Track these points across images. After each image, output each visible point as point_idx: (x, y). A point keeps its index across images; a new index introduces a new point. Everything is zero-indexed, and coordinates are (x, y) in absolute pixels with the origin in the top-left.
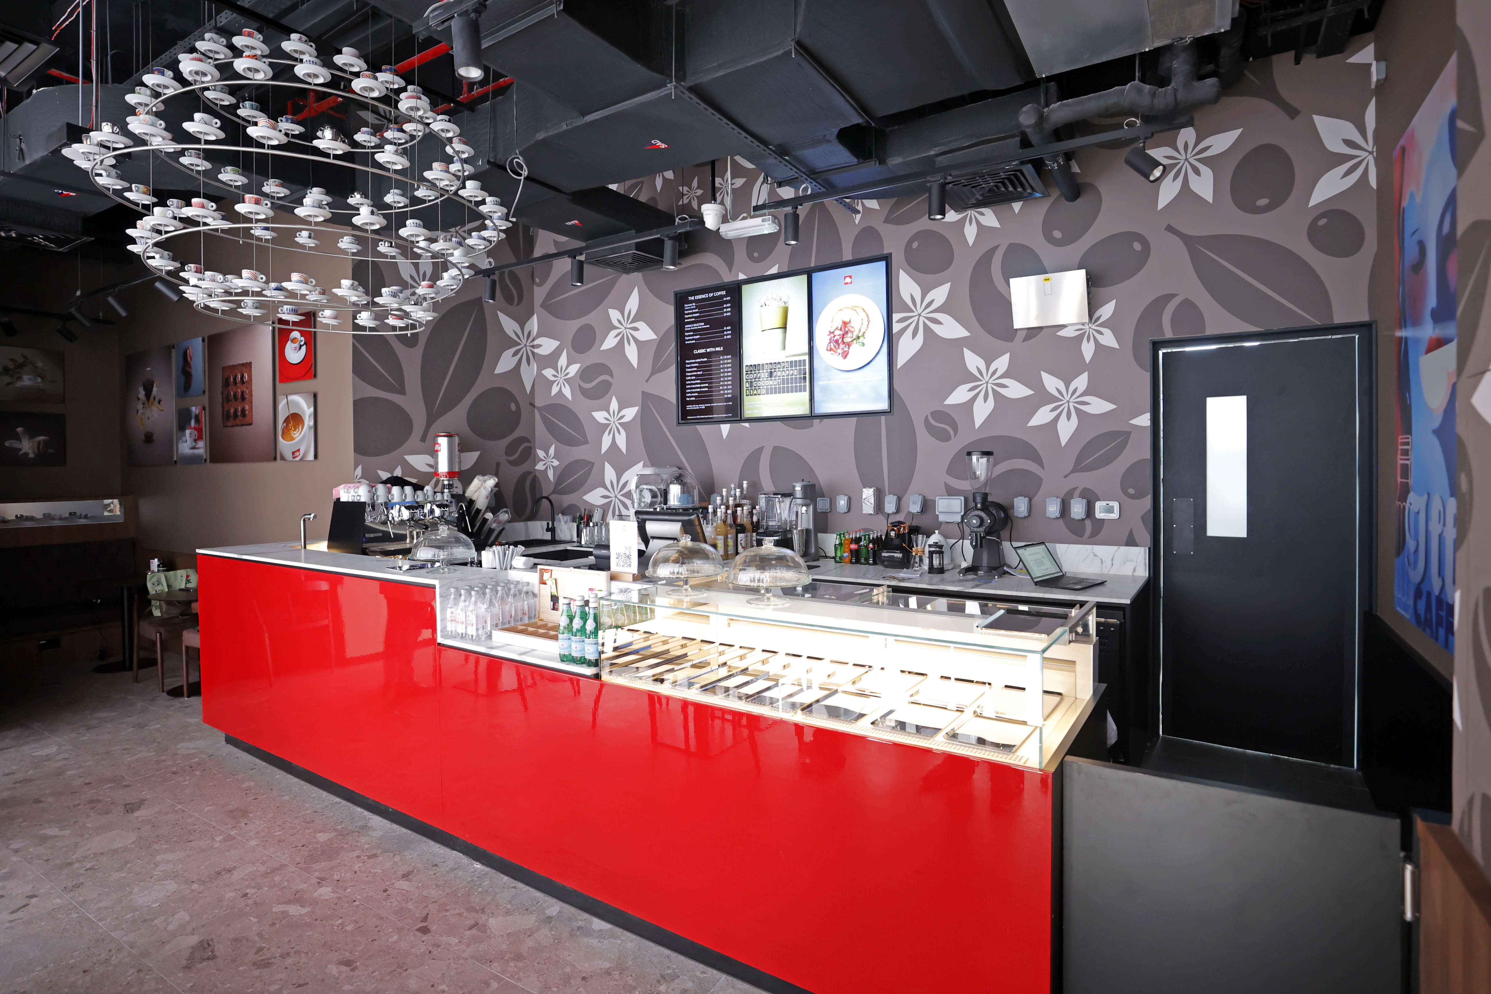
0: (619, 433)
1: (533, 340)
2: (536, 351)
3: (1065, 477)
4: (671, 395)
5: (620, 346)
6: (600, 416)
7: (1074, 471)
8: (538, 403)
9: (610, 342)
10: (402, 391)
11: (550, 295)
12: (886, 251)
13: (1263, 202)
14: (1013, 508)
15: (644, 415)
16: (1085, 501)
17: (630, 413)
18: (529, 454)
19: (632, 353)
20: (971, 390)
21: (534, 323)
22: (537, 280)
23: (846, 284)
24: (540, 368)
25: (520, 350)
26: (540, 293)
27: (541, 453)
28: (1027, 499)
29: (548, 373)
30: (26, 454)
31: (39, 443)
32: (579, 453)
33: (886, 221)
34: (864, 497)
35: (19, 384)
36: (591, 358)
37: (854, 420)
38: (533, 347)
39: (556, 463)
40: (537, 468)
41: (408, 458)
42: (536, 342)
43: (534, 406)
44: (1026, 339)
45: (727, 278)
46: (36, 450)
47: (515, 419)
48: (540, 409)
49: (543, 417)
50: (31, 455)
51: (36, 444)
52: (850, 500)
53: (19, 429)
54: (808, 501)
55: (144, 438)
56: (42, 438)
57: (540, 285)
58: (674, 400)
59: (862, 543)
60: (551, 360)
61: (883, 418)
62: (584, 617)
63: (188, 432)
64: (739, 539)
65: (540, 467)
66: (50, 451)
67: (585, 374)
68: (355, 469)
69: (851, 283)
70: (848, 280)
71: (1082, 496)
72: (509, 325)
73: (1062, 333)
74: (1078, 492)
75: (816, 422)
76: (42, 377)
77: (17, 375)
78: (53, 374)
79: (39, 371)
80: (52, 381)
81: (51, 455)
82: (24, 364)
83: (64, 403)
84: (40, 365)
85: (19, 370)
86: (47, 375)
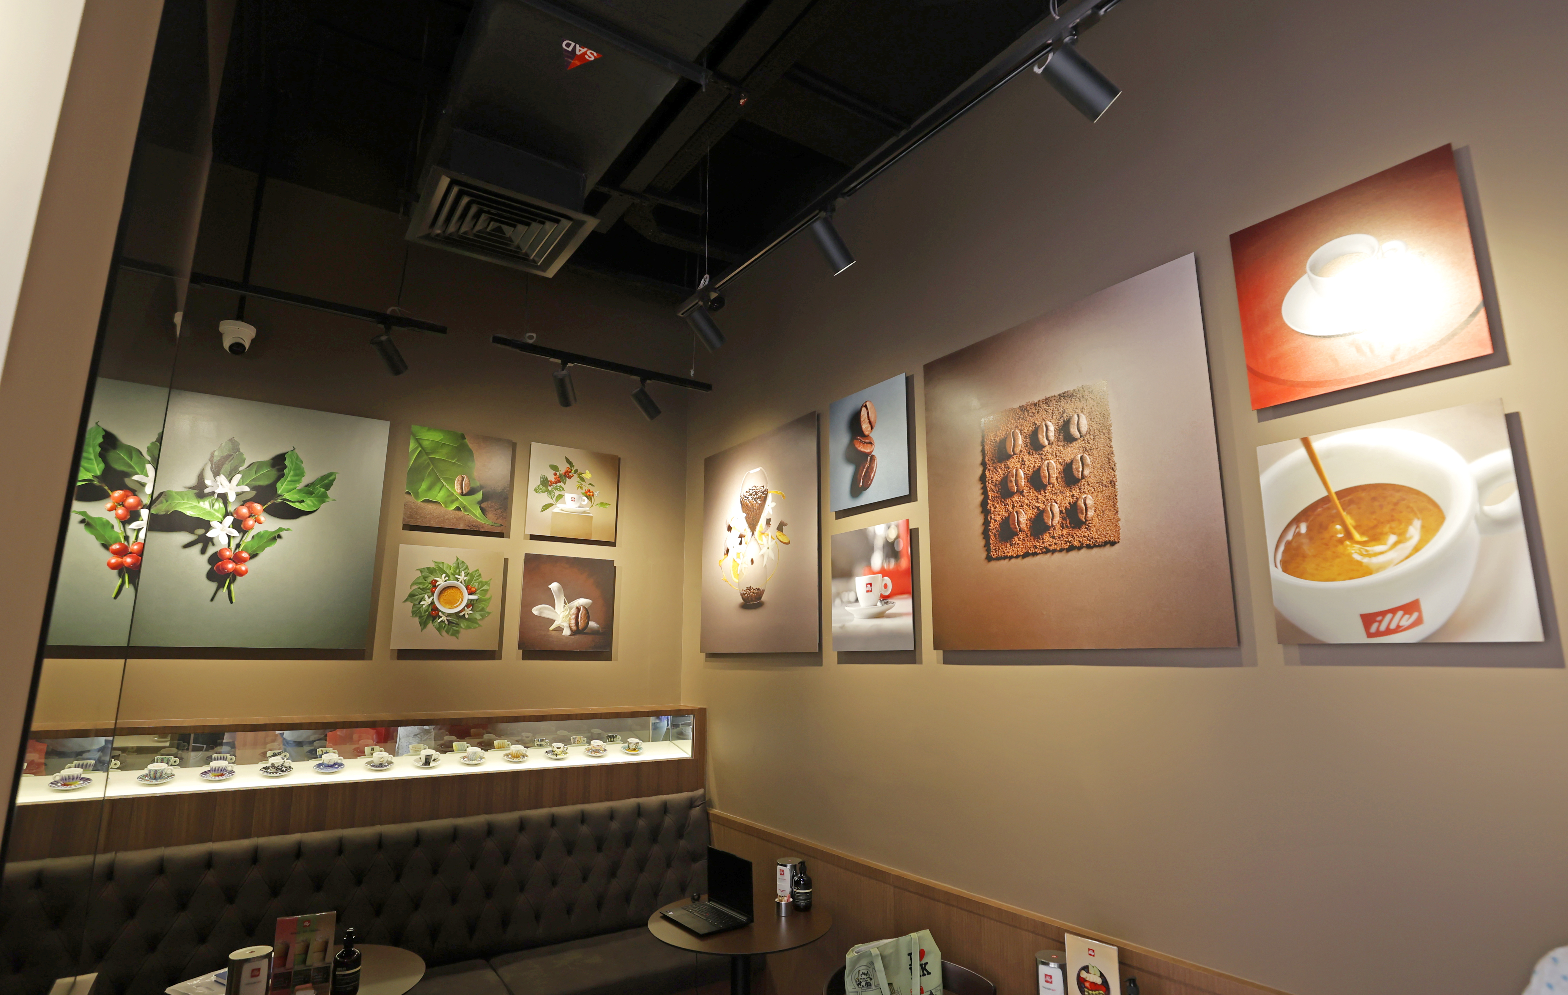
30: (560, 629)
31: (578, 609)
35: (558, 508)
46: (573, 622)
50: (567, 632)
51: (574, 611)
53: (554, 586)
55: (740, 600)
56: (582, 601)
63: (860, 582)
66: (592, 624)
76: (589, 495)
77: (557, 493)
78: (604, 492)
79: (586, 487)
80: (602, 504)
81: (594, 632)
82: (567, 475)
83: (613, 544)
84: (588, 475)
85: (561, 484)
86: (596, 493)
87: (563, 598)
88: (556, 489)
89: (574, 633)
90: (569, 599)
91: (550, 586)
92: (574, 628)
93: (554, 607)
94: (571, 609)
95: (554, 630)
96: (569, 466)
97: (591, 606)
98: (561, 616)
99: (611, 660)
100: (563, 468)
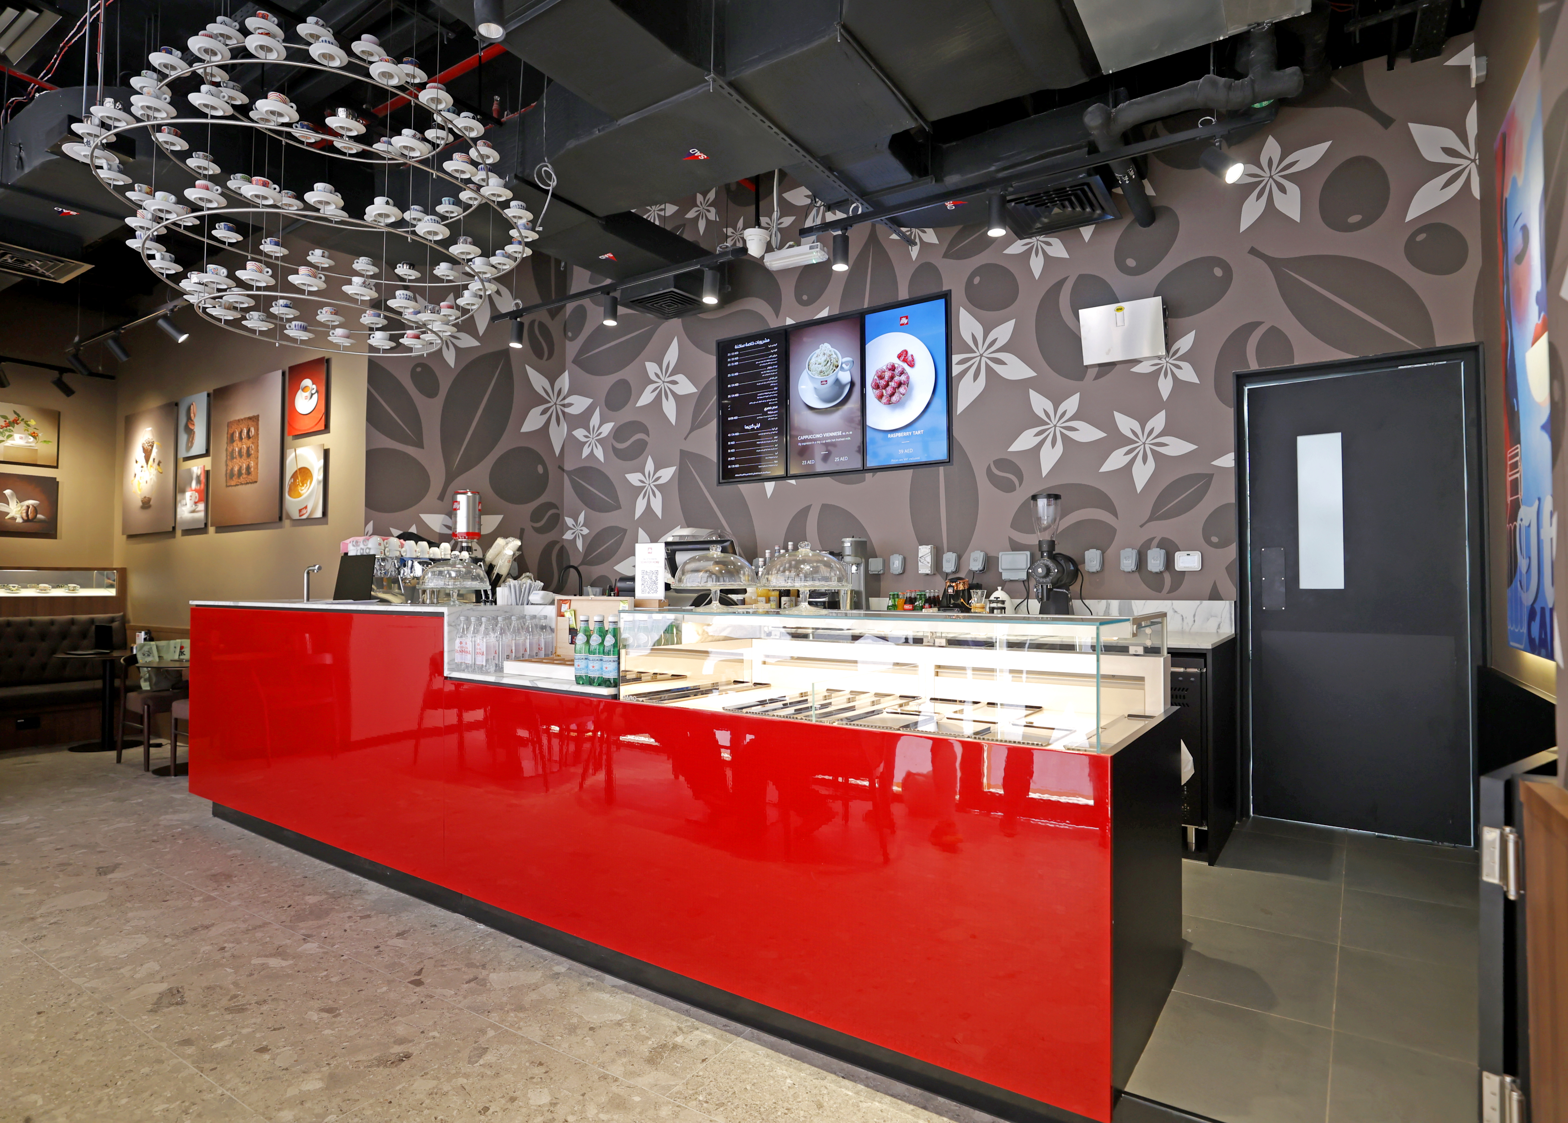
0: (655, 496)
1: (564, 399)
2: (566, 410)
3: (1141, 526)
4: (712, 453)
5: (657, 401)
6: (634, 478)
7: (1150, 519)
8: (568, 467)
9: (646, 398)
10: (419, 444)
11: (583, 350)
12: (945, 288)
13: (1355, 219)
14: (1084, 563)
15: (682, 476)
16: (1163, 552)
17: (667, 474)
18: (556, 522)
19: (670, 408)
20: (1037, 434)
21: (564, 381)
22: (570, 334)
23: (902, 325)
24: (571, 429)
25: (549, 408)
26: (572, 348)
27: (569, 521)
28: (1099, 552)
29: (579, 433)
30: (14, 519)
31: (28, 507)
32: (610, 519)
33: (945, 256)
34: (920, 555)
35: (9, 443)
36: (626, 415)
37: (910, 472)
38: (564, 406)
39: (586, 531)
40: (565, 537)
41: (423, 516)
42: (566, 401)
43: (563, 470)
44: (1097, 377)
45: (774, 323)
46: (24, 515)
47: (542, 483)
48: (569, 473)
49: (573, 482)
50: (19, 520)
51: (25, 507)
52: (905, 560)
53: (8, 492)
54: (858, 560)
55: (140, 504)
56: (31, 502)
57: (572, 339)
58: (714, 458)
59: (917, 603)
60: (583, 420)
61: (941, 469)
62: (603, 634)
63: (188, 494)
64: (783, 603)
65: (568, 536)
66: (40, 516)
67: (619, 434)
68: (366, 524)
69: (907, 324)
70: (904, 321)
71: (1160, 546)
72: (538, 381)
73: (1137, 369)
74: (1155, 542)
75: (869, 476)
76: (34, 436)
77: (7, 434)
78: (47, 434)
79: (31, 430)
80: (45, 441)
81: (41, 521)
82: (15, 422)
83: (57, 467)
84: (32, 422)
85: (11, 428)
86: (40, 435)
87: (15, 500)
88: (6, 430)
89: (25, 521)
90: (21, 500)
91: (5, 492)
92: (25, 518)
93: (8, 504)
94: (22, 506)
95: (9, 519)
96: (16, 416)
97: (39, 505)
98: (15, 510)
99: (56, 538)
100: (12, 417)
